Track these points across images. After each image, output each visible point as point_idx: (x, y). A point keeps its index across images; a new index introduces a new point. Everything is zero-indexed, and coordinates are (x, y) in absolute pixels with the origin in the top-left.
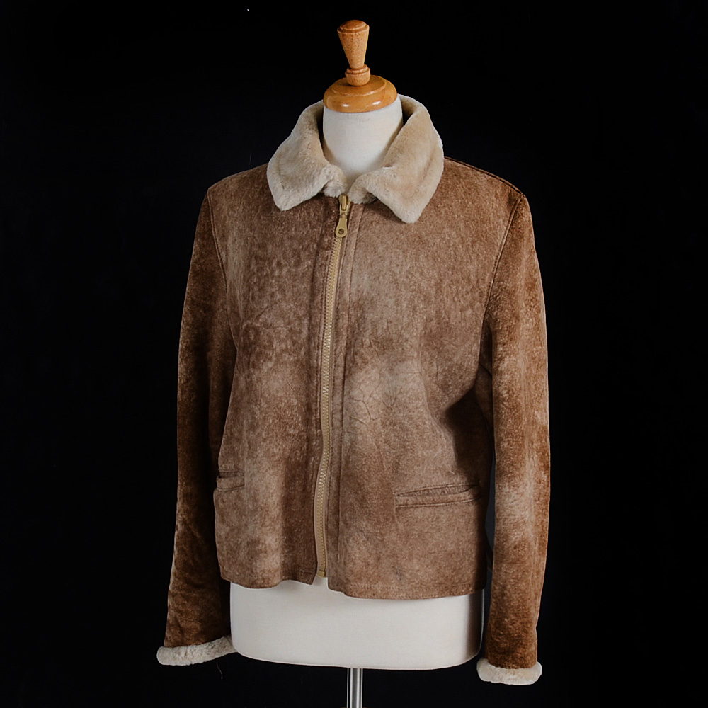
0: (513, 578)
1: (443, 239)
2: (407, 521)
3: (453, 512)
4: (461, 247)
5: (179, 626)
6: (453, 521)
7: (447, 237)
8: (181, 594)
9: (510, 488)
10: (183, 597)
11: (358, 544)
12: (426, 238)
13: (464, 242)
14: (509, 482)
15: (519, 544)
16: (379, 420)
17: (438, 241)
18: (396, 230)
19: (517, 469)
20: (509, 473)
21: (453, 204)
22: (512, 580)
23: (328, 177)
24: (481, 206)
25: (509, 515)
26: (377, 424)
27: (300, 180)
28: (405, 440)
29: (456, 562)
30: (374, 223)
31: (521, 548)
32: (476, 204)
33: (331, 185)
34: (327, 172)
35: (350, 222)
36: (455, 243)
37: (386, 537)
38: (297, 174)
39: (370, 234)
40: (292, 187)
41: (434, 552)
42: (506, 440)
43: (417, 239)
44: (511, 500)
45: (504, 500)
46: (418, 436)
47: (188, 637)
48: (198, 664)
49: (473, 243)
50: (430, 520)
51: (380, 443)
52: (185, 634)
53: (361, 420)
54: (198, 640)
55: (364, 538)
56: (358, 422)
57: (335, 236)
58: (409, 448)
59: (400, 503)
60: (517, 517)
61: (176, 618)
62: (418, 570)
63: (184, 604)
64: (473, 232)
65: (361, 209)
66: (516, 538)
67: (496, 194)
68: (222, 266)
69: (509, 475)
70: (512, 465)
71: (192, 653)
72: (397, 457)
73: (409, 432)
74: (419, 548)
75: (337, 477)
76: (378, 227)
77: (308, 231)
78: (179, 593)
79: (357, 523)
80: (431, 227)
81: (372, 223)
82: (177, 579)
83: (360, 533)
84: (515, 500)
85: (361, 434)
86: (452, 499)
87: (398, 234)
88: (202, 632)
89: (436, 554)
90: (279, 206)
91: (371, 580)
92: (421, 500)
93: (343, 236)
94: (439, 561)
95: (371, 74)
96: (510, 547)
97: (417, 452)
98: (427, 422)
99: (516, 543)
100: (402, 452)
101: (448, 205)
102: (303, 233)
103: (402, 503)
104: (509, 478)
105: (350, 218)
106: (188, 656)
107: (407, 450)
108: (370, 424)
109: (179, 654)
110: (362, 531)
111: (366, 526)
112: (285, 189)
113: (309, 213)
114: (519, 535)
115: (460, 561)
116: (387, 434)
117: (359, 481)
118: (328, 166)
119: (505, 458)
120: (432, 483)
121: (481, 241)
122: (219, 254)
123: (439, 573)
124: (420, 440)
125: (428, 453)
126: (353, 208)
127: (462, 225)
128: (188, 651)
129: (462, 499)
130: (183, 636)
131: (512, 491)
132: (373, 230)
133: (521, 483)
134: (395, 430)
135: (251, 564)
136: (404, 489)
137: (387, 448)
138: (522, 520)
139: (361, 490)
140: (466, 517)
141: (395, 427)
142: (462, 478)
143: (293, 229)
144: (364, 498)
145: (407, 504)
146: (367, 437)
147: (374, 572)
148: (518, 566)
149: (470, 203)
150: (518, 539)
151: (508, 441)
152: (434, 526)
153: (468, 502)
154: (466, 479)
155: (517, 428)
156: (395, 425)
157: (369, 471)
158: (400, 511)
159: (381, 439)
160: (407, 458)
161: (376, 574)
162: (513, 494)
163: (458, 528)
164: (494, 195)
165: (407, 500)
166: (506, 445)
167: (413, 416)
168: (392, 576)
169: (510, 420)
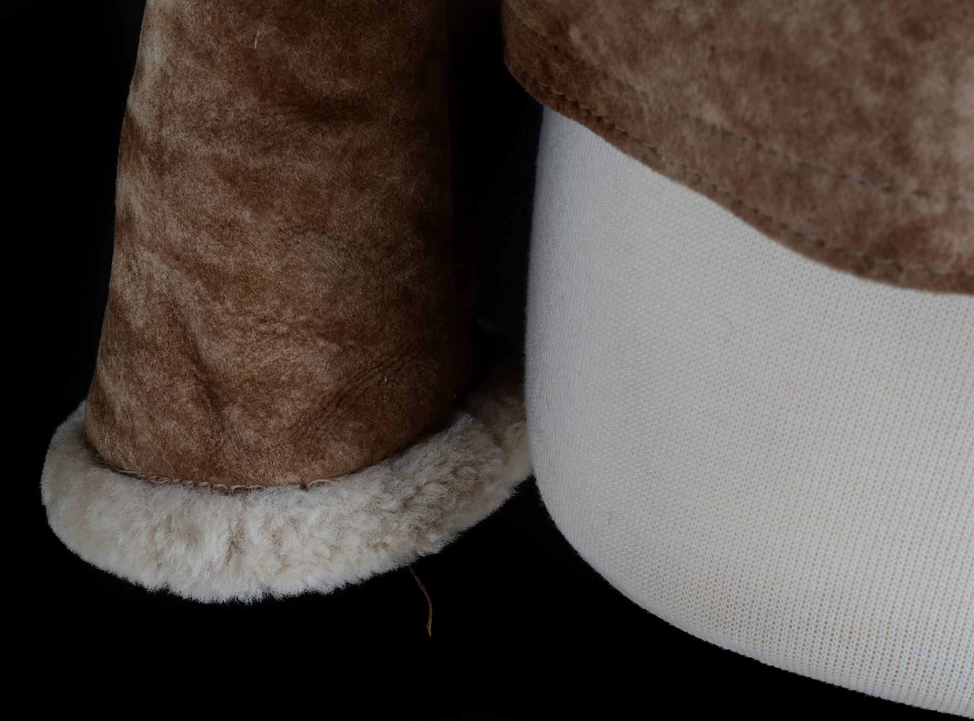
5: (195, 358)
8: (216, 159)
10: (231, 179)
47: (249, 435)
48: (310, 599)
52: (234, 413)
54: (315, 454)
61: (172, 306)
63: (232, 224)
71: (277, 540)
78: (204, 150)
82: (188, 61)
88: (340, 399)
106: (251, 560)
109: (193, 537)
128: (253, 528)
130: (220, 424)
135: (900, 85)
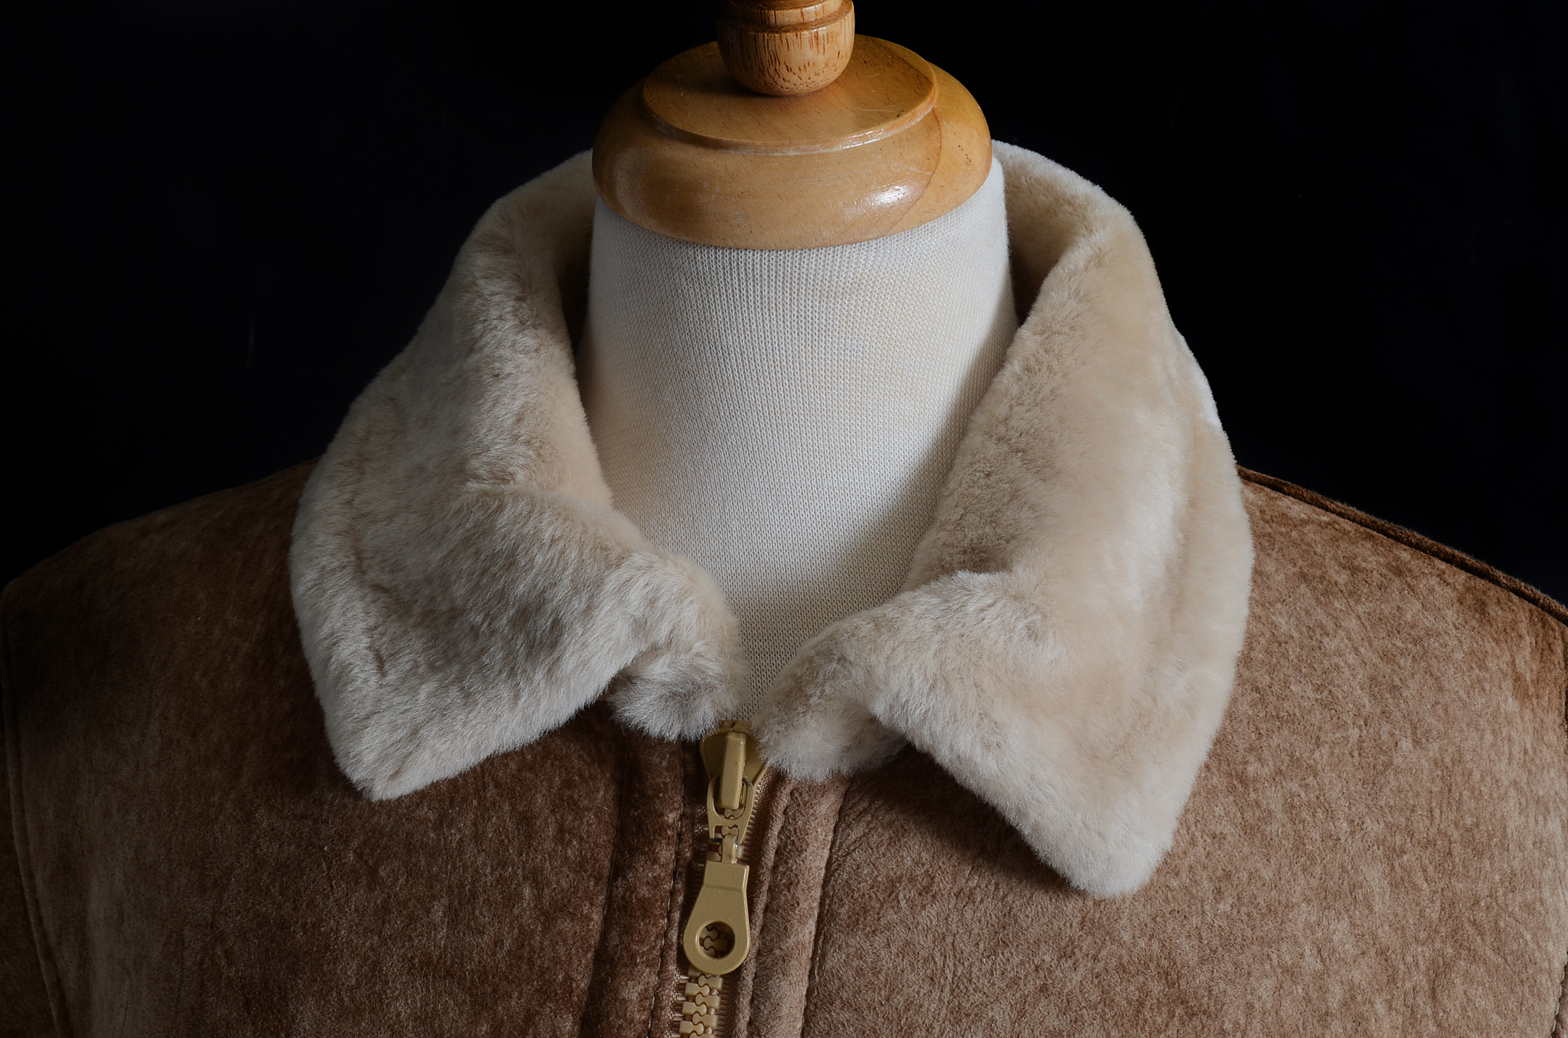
1: (1291, 972)
4: (1381, 1008)
7: (1311, 963)
12: (1202, 978)
13: (1392, 980)
17: (1265, 988)
18: (1033, 933)
21: (1321, 756)
23: (640, 627)
24: (1458, 760)
27: (474, 631)
30: (905, 894)
32: (1434, 748)
33: (659, 670)
34: (635, 596)
35: (766, 879)
36: (1352, 990)
38: (459, 591)
39: (887, 962)
40: (433, 668)
43: (1157, 988)
49: (1439, 973)
57: (684, 964)
64: (1433, 912)
65: (827, 806)
67: (1518, 679)
68: (65, 1014)
76: (930, 914)
77: (524, 935)
80: (1223, 907)
81: (893, 885)
87: (1048, 957)
90: (357, 775)
93: (729, 964)
95: (860, 29)
101: (1295, 761)
102: (498, 942)
105: (770, 857)
112: (391, 677)
113: (526, 820)
118: (638, 559)
121: (1474, 957)
122: (49, 954)
126: (784, 800)
127: (1374, 876)
132: (901, 934)
143: (438, 913)
149: (1406, 744)
164: (1508, 685)
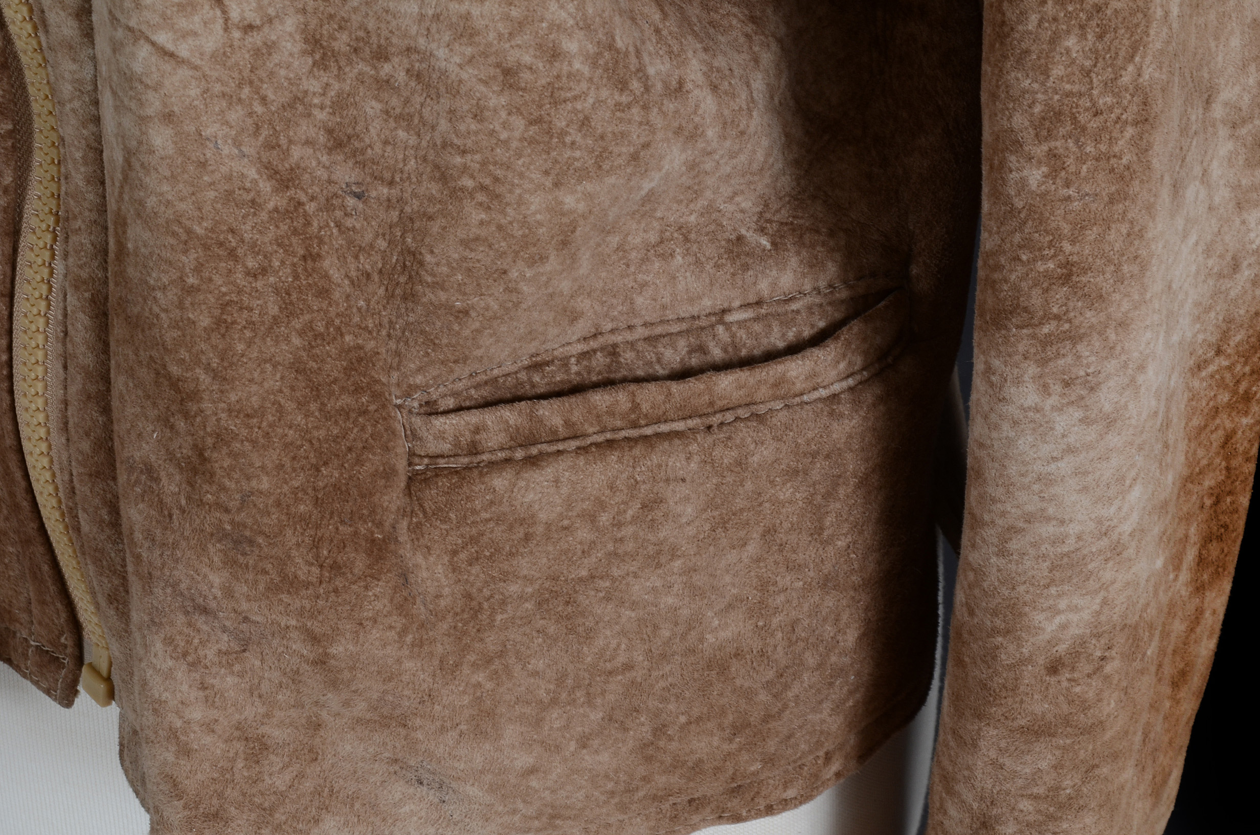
0: (1036, 797)
2: (474, 540)
3: (740, 464)
6: (739, 503)
9: (1045, 389)
11: (193, 665)
14: (1043, 362)
15: (1078, 651)
16: (291, 23)
19: (1097, 299)
20: (1047, 317)
22: (1025, 805)
25: (1029, 519)
26: (271, 47)
28: (444, 145)
29: (748, 695)
31: (1085, 667)
37: (337, 649)
41: (628, 667)
42: (1040, 150)
44: (1046, 449)
45: (1010, 442)
46: (519, 123)
50: (604, 519)
51: (297, 152)
53: (163, 38)
55: (224, 641)
56: (144, 51)
58: (469, 183)
59: (433, 447)
60: (1073, 529)
62: (532, 771)
66: (1064, 627)
69: (1046, 330)
70: (1066, 279)
72: (407, 222)
73: (464, 106)
74: (538, 664)
75: (93, 301)
79: (180, 572)
83: (200, 621)
84: (1070, 450)
85: (168, 117)
86: (737, 396)
89: (638, 675)
91: (279, 817)
92: (557, 421)
94: (653, 703)
96: (1029, 660)
97: (520, 202)
98: (571, 46)
99: (1062, 648)
100: (431, 199)
103: (446, 447)
104: (1046, 342)
107: (456, 194)
108: (220, 57)
110: (205, 611)
111: (229, 593)
114: (1075, 609)
115: (768, 685)
116: (340, 104)
117: (175, 370)
119: (1027, 245)
120: (633, 312)
123: (649, 759)
124: (532, 141)
125: (589, 196)
129: (799, 386)
131: (1060, 409)
133: (1111, 366)
134: (385, 84)
136: (463, 371)
137: (345, 173)
138: (1104, 542)
139: (186, 415)
140: (815, 475)
141: (387, 68)
142: (814, 265)
144: (204, 460)
145: (474, 449)
146: (201, 139)
147: (301, 776)
148: (1064, 748)
150: (1074, 631)
151: (1052, 155)
152: (630, 546)
153: (834, 397)
154: (832, 269)
155: (1110, 86)
156: (381, 55)
157: (221, 325)
158: (432, 495)
159: (305, 129)
160: (461, 234)
161: (308, 785)
162: (1061, 422)
163: (769, 532)
165: (477, 430)
166: (1035, 176)
167: (480, 23)
168: (398, 789)
169: (1071, 42)
